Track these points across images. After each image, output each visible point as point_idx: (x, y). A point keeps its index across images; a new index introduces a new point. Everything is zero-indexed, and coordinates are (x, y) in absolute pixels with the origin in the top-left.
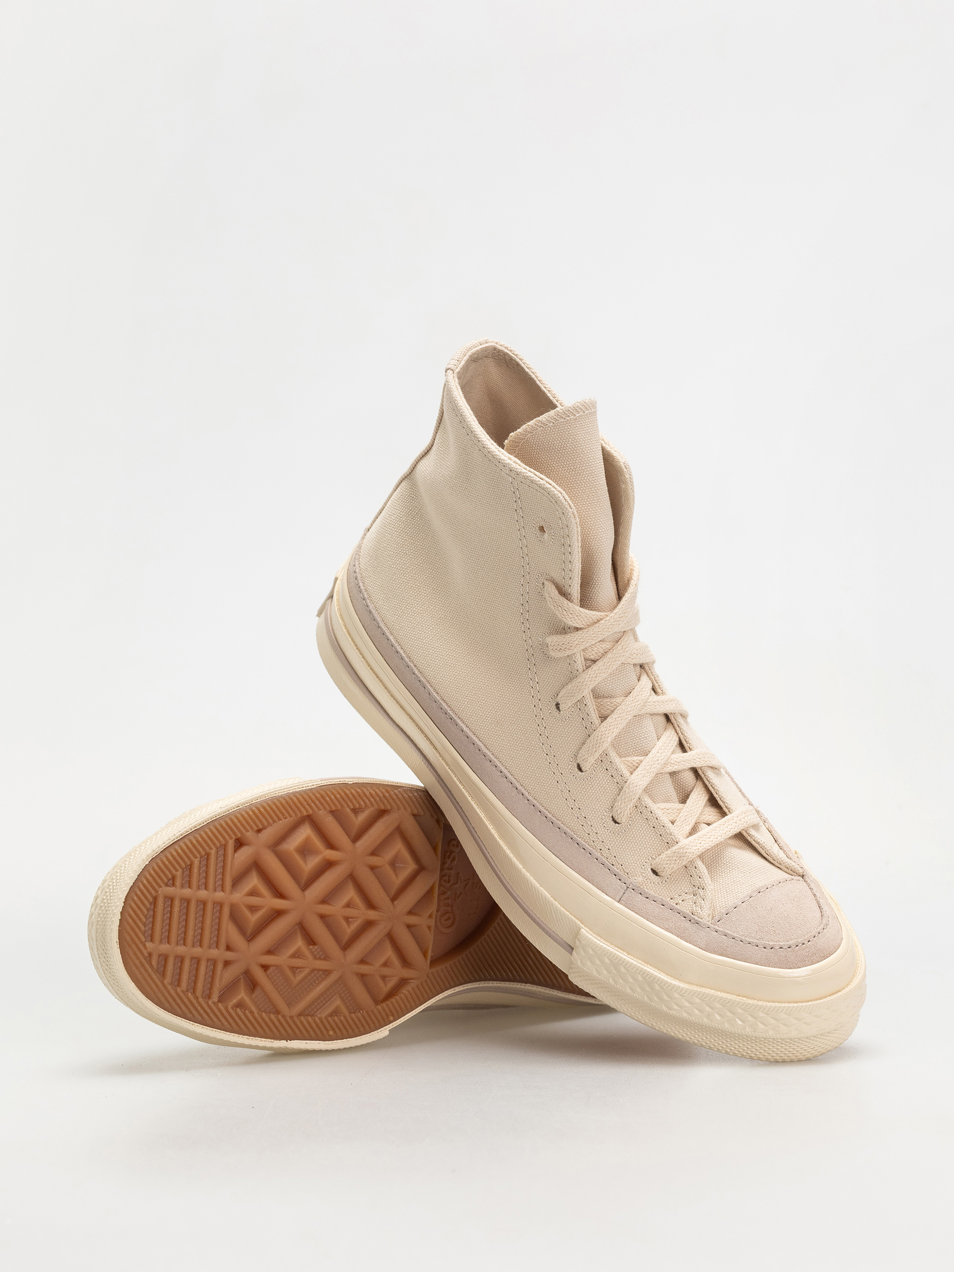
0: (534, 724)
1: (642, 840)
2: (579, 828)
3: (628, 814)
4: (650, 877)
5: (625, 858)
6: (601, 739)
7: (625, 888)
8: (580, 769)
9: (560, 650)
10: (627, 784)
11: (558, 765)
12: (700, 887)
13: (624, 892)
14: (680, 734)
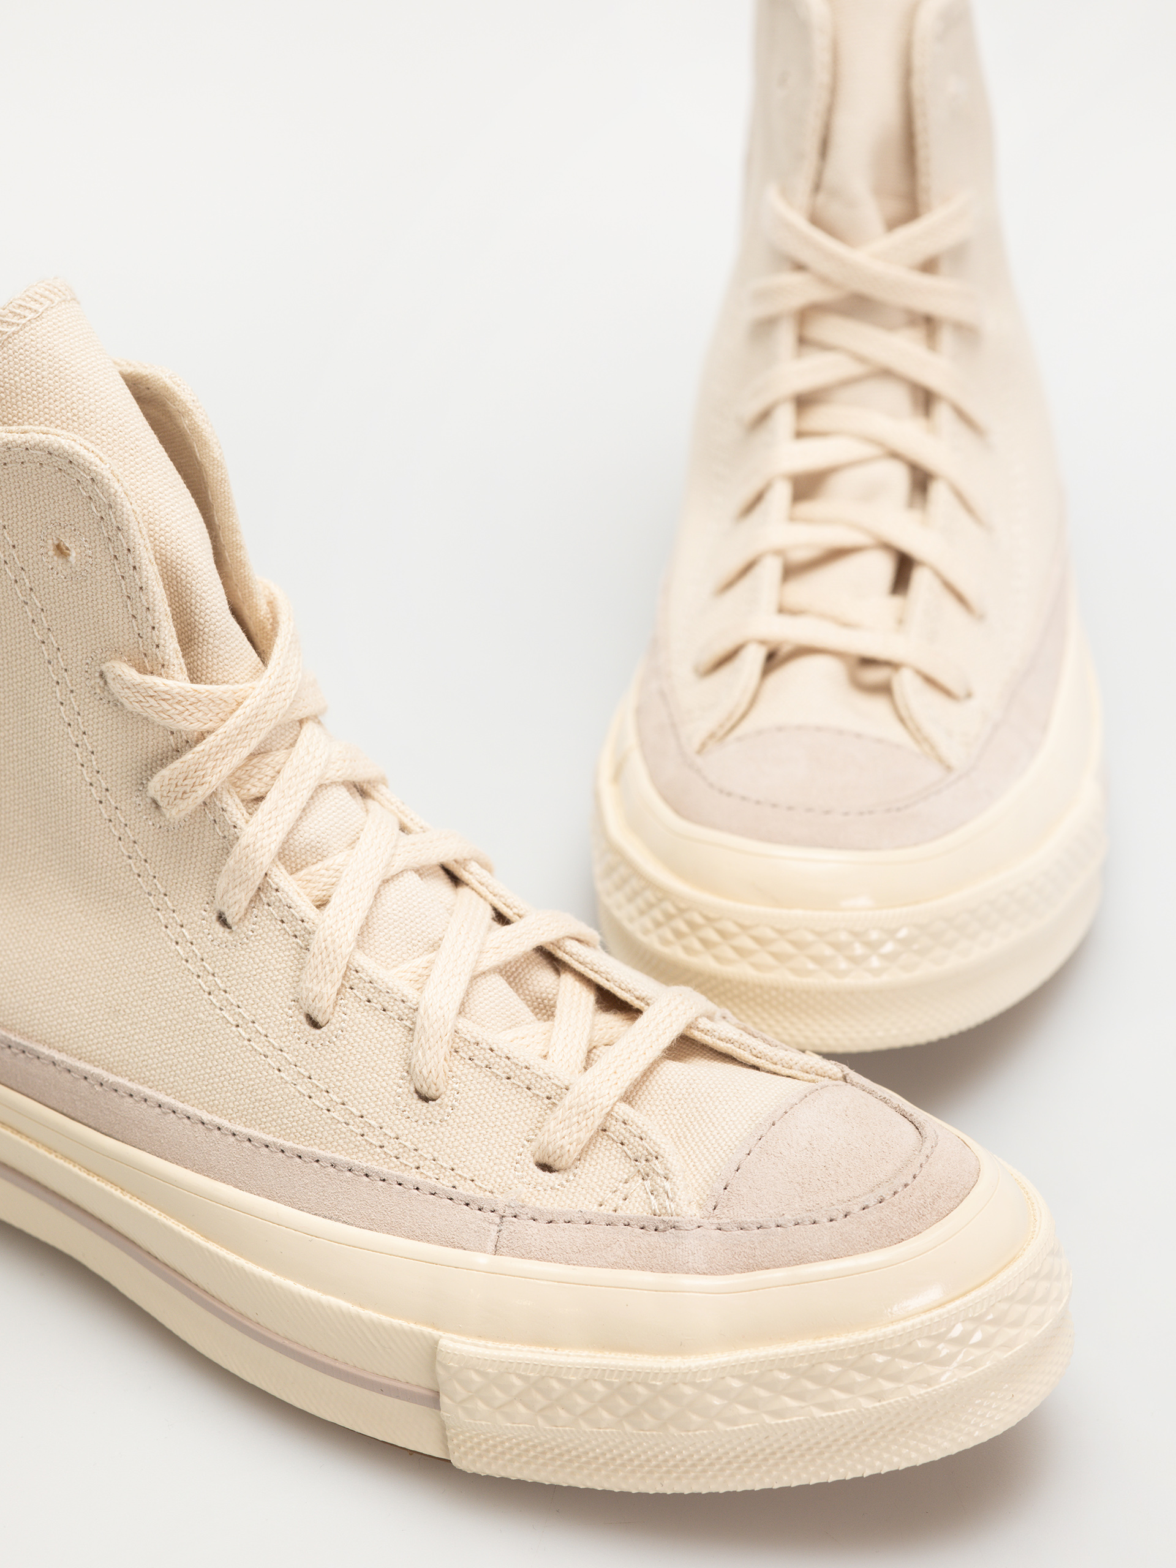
0: (190, 977)
1: (495, 1112)
2: (358, 1143)
3: (447, 1071)
4: (540, 1181)
5: (474, 1161)
6: (333, 942)
7: (498, 1220)
8: (315, 1024)
9: (185, 796)
10: (421, 1011)
11: (266, 1036)
12: (649, 1157)
13: (497, 1228)
14: (490, 897)
